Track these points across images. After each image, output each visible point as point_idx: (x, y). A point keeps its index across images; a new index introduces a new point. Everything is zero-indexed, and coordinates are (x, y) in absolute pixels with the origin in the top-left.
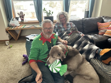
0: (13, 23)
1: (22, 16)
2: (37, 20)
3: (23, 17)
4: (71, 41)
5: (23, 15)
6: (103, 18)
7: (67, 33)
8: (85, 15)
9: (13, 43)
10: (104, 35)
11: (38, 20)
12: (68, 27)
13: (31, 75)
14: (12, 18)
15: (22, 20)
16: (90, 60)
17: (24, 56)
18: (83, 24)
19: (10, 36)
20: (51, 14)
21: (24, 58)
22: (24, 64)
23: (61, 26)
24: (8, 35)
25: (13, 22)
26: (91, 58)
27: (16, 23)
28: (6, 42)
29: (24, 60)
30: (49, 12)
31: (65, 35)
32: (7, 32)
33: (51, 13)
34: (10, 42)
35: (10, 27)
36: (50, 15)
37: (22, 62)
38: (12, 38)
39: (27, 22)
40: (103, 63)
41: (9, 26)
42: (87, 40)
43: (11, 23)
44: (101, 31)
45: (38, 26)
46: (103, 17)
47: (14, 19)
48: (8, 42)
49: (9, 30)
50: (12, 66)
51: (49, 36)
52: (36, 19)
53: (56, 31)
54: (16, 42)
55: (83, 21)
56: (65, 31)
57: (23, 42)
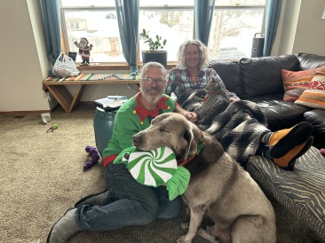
0: (63, 66)
1: (85, 49)
2: (124, 60)
3: (87, 52)
4: (205, 114)
5: (87, 47)
6: (300, 59)
7: (198, 95)
8: (254, 50)
9: (61, 118)
10: (297, 102)
11: (128, 60)
12: (202, 81)
13: (105, 191)
14: (60, 55)
15: (86, 60)
16: (247, 160)
17: (88, 149)
18: (241, 74)
19: (52, 101)
20: (162, 45)
21: (89, 156)
22: (87, 168)
23: (184, 78)
24: (48, 98)
25: (63, 63)
26: (250, 156)
27: (68, 67)
28: (43, 115)
29: (87, 160)
30: (154, 40)
31: (194, 100)
32: (46, 90)
33: (161, 42)
34: (53, 117)
35: (55, 77)
36: (159, 49)
37: (83, 164)
38: (59, 105)
39: (97, 64)
40: (276, 164)
41: (51, 74)
42: (244, 112)
43: (58, 66)
44: (291, 92)
45: (126, 77)
46: (300, 55)
47: (65, 56)
48: (48, 115)
49: (50, 86)
50: (59, 172)
51: (153, 99)
52: (121, 59)
53: (169, 88)
54: (69, 117)
55: (243, 64)
56: (193, 88)
57: (85, 117)
